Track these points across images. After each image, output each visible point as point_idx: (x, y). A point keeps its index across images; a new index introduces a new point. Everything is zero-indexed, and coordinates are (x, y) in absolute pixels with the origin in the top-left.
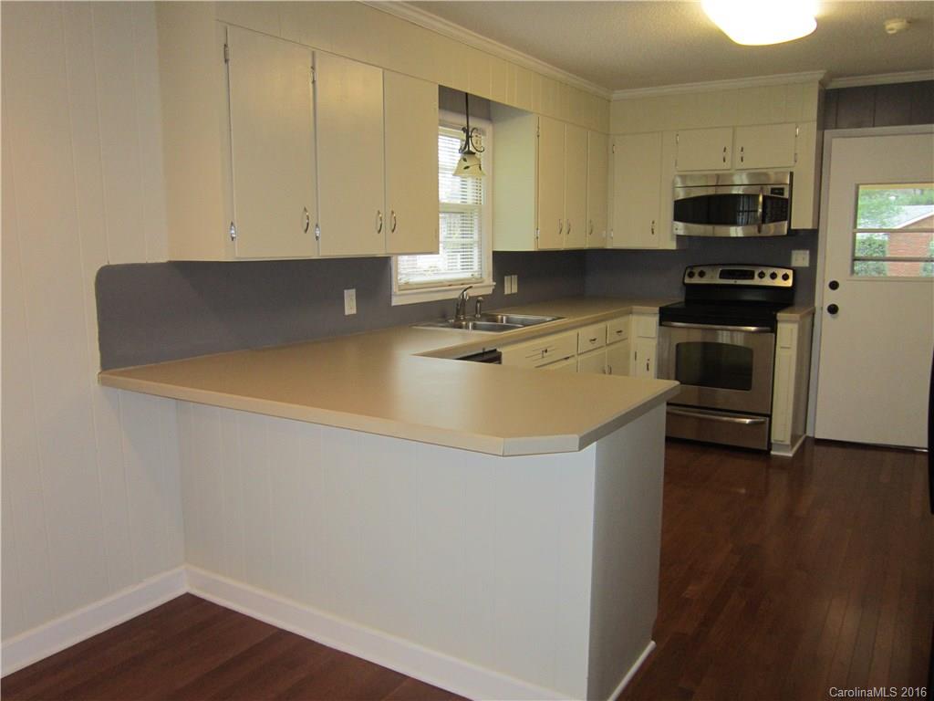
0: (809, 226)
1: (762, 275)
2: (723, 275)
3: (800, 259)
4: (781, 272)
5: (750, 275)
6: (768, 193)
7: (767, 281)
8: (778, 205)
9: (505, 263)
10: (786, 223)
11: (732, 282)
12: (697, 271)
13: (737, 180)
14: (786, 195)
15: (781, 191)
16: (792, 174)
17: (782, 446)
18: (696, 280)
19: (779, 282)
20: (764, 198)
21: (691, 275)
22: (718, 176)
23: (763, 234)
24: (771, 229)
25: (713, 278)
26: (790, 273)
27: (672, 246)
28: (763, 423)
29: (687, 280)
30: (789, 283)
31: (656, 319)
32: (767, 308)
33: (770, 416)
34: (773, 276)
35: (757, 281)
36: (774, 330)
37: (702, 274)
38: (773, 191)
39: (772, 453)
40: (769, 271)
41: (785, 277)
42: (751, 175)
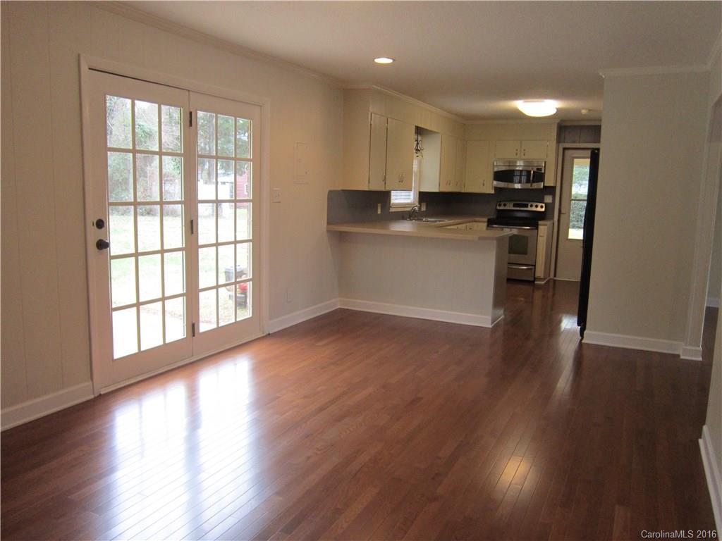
0: (552, 185)
1: (531, 206)
2: (514, 206)
3: (548, 199)
4: (540, 205)
5: (527, 206)
6: (535, 170)
7: (534, 209)
8: (539, 176)
9: (424, 197)
10: (542, 184)
11: (518, 209)
12: (502, 203)
13: (518, 164)
14: (543, 171)
15: (541, 169)
16: (545, 163)
17: (540, 279)
18: (502, 208)
19: (539, 209)
20: (534, 172)
21: (500, 205)
22: (509, 162)
23: (533, 188)
24: (535, 186)
25: (510, 207)
26: (544, 205)
27: (493, 192)
28: (531, 269)
29: (498, 208)
30: (543, 210)
31: (485, 224)
32: (534, 220)
33: (535, 266)
34: (537, 206)
35: (529, 208)
36: (537, 229)
37: (505, 205)
38: (538, 169)
39: (536, 282)
40: (535, 204)
41: (542, 207)
42: (525, 162)
